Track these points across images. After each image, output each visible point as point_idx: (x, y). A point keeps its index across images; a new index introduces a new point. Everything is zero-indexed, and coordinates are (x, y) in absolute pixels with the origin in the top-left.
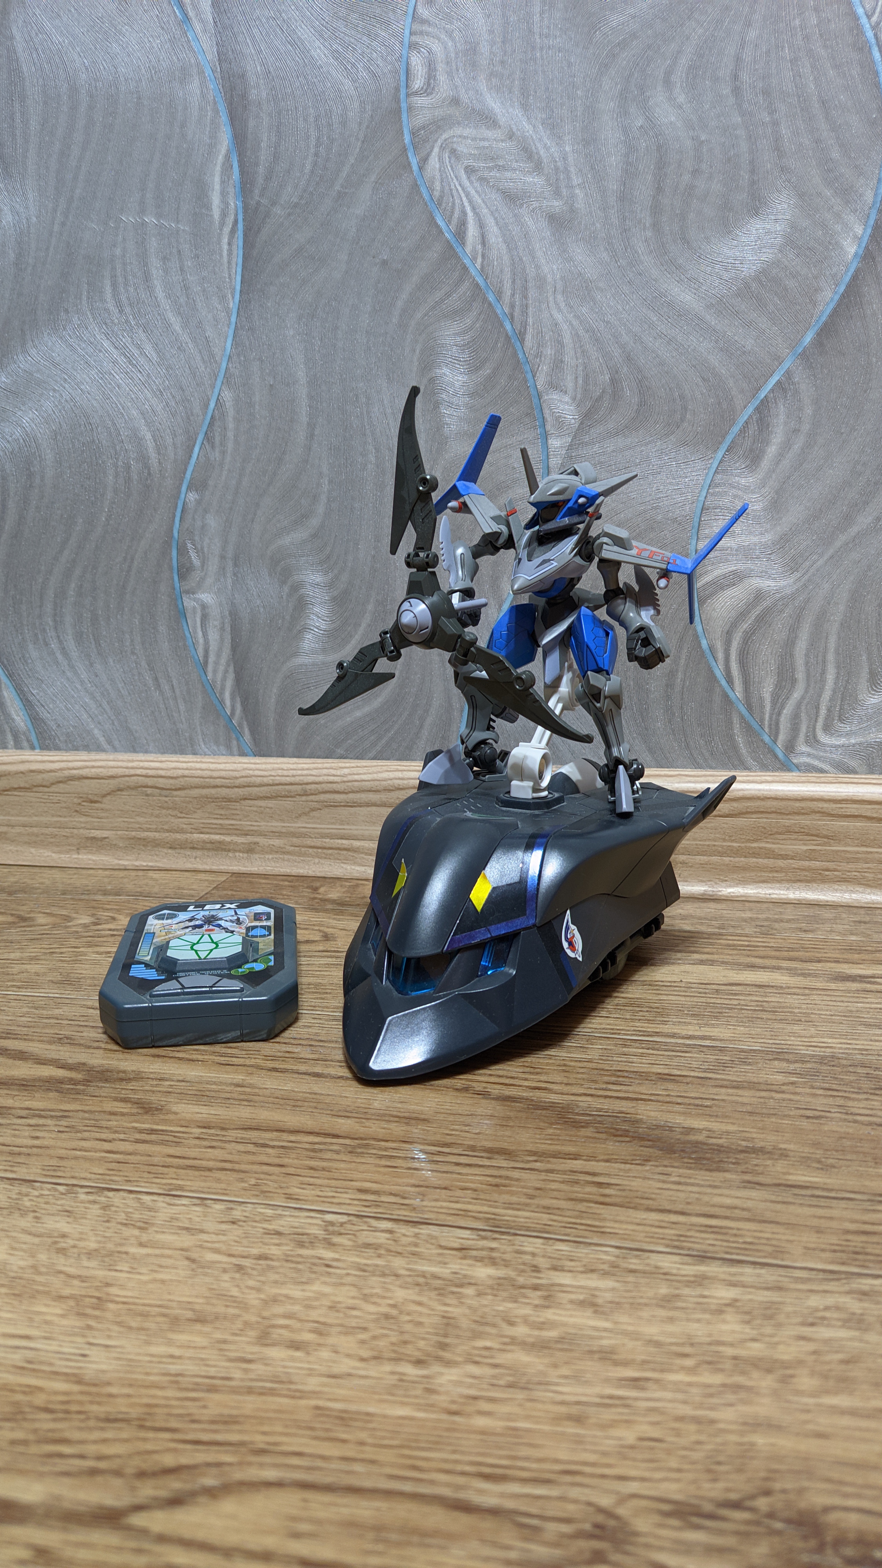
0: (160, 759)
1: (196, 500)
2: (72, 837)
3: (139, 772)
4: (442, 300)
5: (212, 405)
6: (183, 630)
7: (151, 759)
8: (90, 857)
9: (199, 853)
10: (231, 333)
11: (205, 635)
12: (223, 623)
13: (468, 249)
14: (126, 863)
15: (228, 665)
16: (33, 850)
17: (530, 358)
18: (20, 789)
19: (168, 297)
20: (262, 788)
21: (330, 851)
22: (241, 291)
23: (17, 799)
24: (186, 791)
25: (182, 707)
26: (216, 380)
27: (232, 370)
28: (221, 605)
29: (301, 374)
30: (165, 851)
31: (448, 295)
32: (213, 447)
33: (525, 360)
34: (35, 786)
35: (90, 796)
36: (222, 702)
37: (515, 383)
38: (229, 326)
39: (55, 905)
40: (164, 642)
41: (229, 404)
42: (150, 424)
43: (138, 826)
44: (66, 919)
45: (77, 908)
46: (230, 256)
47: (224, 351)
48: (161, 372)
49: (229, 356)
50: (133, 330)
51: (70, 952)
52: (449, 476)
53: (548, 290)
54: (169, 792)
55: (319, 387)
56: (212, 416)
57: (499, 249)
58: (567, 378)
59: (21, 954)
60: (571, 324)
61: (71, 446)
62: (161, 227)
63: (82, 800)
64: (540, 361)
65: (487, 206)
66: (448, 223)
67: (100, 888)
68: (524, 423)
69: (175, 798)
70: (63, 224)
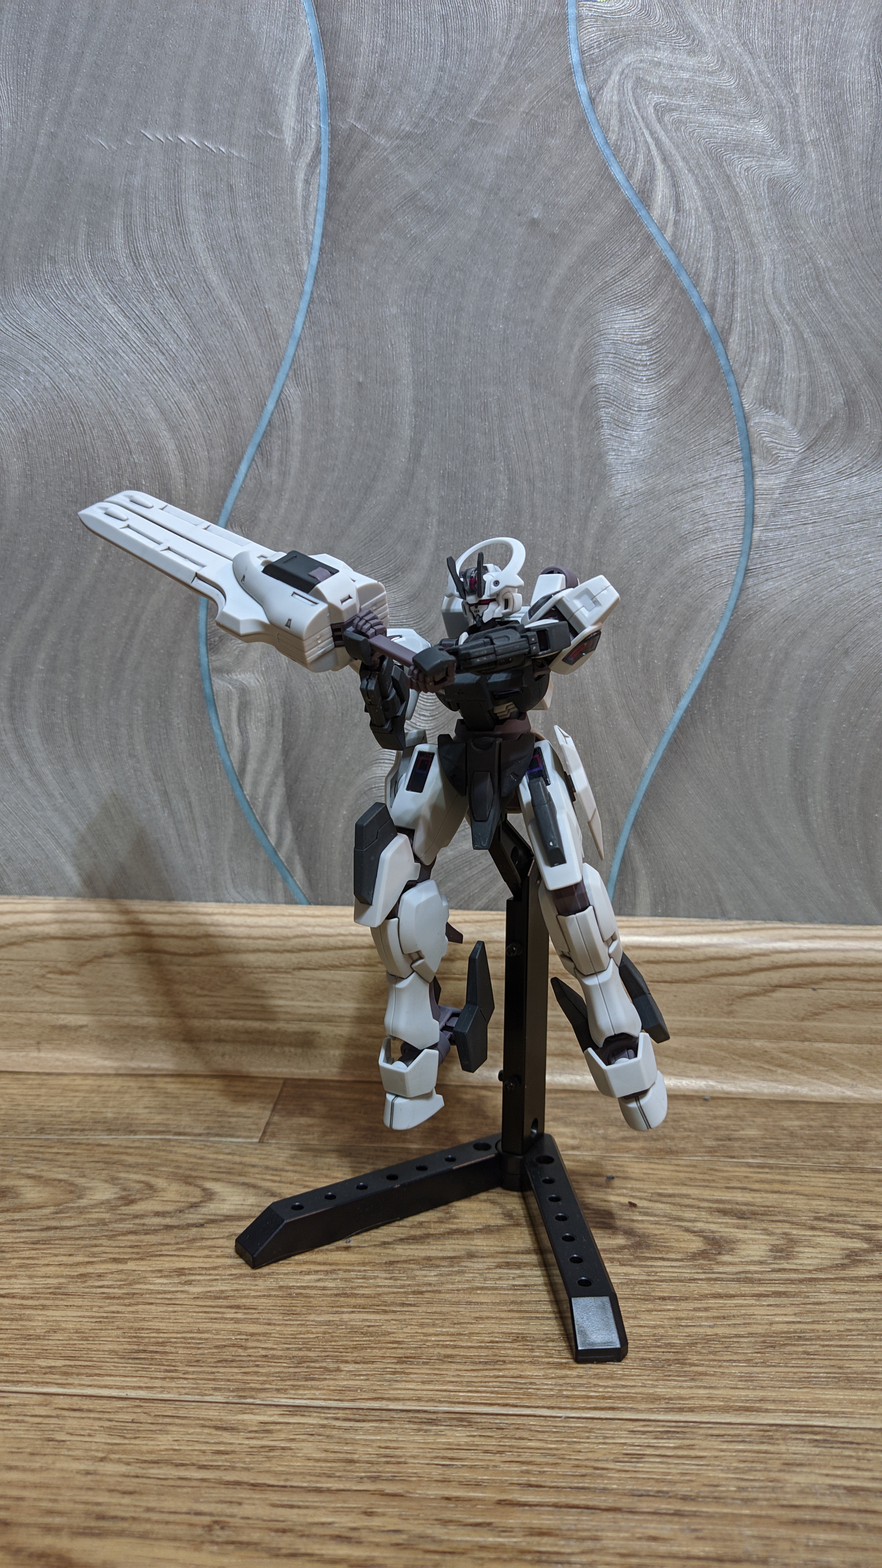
0: (168, 909)
2: (29, 1025)
4: (615, 281)
5: (270, 406)
6: (210, 724)
7: (155, 908)
8: (58, 1055)
9: (228, 1048)
10: (303, 305)
11: (243, 732)
12: (272, 716)
13: (656, 213)
14: (116, 1064)
15: (276, 775)
17: (736, 366)
19: (211, 249)
20: (327, 954)
22: (321, 249)
24: (210, 958)
25: (203, 835)
26: (277, 371)
27: (302, 358)
28: (270, 690)
29: (405, 369)
30: (176, 1044)
31: (624, 273)
32: (268, 465)
33: (728, 368)
35: (60, 965)
36: (264, 828)
37: (713, 399)
38: (301, 294)
39: (37, 1159)
40: (181, 741)
41: (296, 407)
42: (173, 429)
43: (133, 1008)
44: (71, 1192)
45: (79, 1165)
46: (306, 198)
47: (291, 331)
48: (195, 355)
49: (300, 338)
50: (156, 294)
51: (112, 1273)
52: (614, 521)
53: (764, 276)
54: (183, 959)
55: (431, 390)
56: (269, 422)
57: (698, 218)
58: (785, 397)
59: (30, 1281)
60: (795, 324)
61: (49, 454)
62: (204, 150)
63: (47, 970)
64: (749, 371)
65: (684, 158)
66: (628, 177)
67: (94, 1116)
68: (723, 454)
69: (193, 968)
70: (53, 136)
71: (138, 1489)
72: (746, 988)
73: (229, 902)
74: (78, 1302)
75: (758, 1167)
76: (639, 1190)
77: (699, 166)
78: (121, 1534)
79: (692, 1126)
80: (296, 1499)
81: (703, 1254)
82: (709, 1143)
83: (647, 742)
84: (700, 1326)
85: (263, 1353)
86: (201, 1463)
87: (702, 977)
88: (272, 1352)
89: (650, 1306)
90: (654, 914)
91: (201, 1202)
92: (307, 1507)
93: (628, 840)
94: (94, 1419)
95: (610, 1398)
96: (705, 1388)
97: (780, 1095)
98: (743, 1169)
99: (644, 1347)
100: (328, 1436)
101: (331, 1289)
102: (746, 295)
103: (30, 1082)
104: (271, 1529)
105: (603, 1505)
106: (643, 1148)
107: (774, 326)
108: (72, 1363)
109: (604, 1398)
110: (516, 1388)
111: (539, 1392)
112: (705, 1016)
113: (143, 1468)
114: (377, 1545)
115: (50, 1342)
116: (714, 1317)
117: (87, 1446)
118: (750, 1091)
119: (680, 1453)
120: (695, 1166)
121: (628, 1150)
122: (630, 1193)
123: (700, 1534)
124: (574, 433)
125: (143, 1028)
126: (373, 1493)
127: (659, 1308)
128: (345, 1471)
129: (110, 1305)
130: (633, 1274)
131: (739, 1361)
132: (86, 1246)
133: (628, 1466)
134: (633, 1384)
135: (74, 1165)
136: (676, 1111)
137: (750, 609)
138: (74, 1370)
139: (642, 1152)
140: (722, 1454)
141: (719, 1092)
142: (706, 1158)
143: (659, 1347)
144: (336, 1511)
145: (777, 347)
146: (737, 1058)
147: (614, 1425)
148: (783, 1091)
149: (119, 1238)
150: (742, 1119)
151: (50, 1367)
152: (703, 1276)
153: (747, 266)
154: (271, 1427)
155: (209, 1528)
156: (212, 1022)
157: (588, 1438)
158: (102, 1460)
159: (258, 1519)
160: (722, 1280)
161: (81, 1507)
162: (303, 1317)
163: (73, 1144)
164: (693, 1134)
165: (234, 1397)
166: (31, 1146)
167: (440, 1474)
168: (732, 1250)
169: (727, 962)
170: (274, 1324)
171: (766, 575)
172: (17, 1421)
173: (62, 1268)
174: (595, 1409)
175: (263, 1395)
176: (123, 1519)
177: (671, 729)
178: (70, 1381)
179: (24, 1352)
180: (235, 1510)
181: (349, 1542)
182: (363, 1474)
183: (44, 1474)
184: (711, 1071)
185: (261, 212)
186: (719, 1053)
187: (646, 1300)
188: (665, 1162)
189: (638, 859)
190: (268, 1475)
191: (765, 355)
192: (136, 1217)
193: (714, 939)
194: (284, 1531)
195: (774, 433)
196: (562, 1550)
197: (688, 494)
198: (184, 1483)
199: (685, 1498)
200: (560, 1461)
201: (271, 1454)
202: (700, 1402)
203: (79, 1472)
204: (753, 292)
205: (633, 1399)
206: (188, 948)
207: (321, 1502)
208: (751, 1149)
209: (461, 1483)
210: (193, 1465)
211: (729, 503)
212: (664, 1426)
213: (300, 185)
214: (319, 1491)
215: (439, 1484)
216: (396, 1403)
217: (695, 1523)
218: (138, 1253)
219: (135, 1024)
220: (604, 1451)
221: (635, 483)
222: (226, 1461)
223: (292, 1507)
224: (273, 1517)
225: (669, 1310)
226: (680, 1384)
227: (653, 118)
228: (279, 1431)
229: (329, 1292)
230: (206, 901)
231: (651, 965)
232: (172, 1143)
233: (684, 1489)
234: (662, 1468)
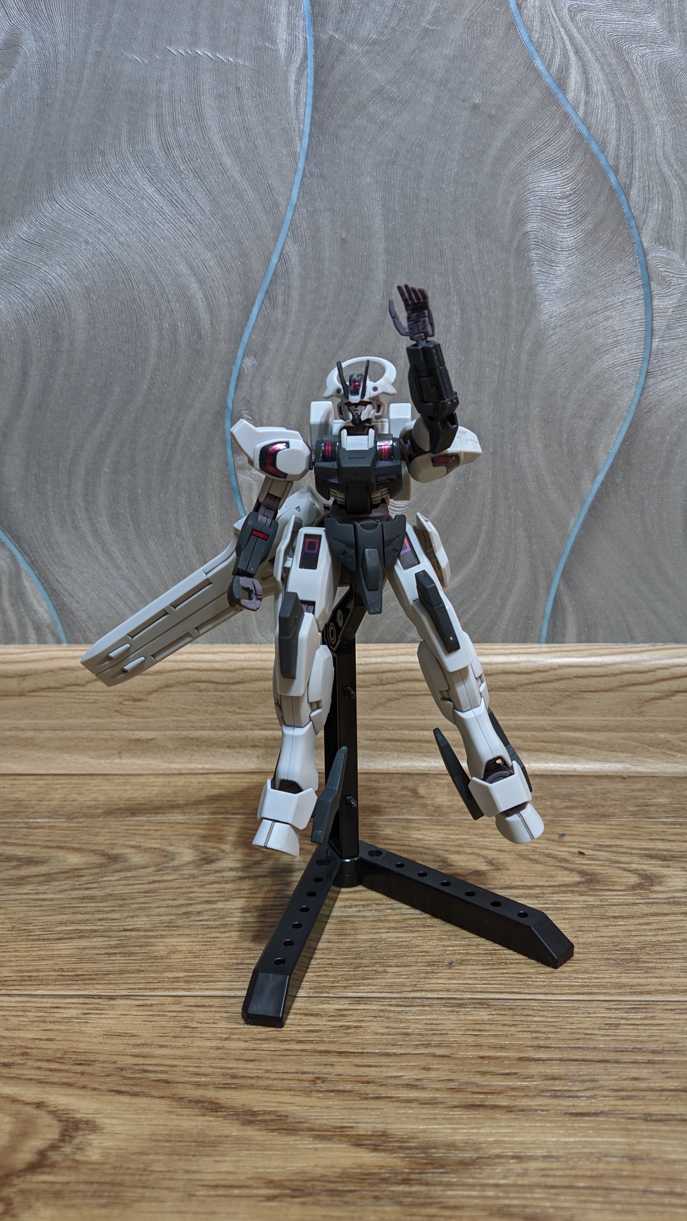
0: (211, 650)
1: (254, 366)
2: (113, 740)
3: (190, 665)
4: (540, 149)
5: (275, 260)
6: (237, 509)
7: (201, 650)
8: (134, 761)
10: (298, 179)
13: (571, 95)
14: (178, 766)
16: (66, 756)
17: (636, 213)
18: (49, 689)
19: (225, 138)
21: (410, 744)
22: (310, 135)
23: (46, 700)
24: (245, 685)
26: (279, 232)
27: (298, 221)
29: (378, 226)
30: (222, 750)
31: (547, 143)
32: (274, 307)
33: (630, 215)
34: (68, 685)
35: (133, 695)
37: (619, 239)
38: (296, 171)
39: (134, 834)
40: (215, 523)
41: (294, 260)
42: (201, 282)
43: (189, 724)
44: (165, 856)
45: (166, 837)
46: (297, 95)
47: (289, 199)
48: (215, 222)
49: (296, 205)
50: (183, 176)
51: (207, 911)
52: (543, 339)
53: (656, 143)
54: (225, 686)
55: (399, 241)
56: (274, 272)
57: (603, 98)
58: (675, 235)
59: (148, 919)
60: (681, 179)
61: (107, 305)
62: (215, 61)
63: (123, 698)
64: (646, 217)
65: (592, 50)
66: (549, 68)
67: (170, 803)
68: (627, 283)
69: (233, 693)
70: (98, 54)
71: (256, 1058)
72: (652, 694)
73: (256, 643)
74: (187, 931)
75: (671, 824)
76: (585, 843)
77: (604, 56)
78: (251, 1087)
79: (617, 797)
80: (372, 1061)
81: (639, 886)
82: (632, 809)
83: (572, 510)
84: (646, 935)
85: (329, 961)
86: (298, 1039)
87: (619, 687)
88: (334, 961)
89: (607, 923)
90: (579, 641)
91: (261, 860)
92: (381, 1066)
93: (558, 586)
94: (215, 1012)
95: (588, 986)
96: (657, 977)
97: (680, 773)
98: (660, 826)
99: (606, 951)
100: (387, 1018)
101: (369, 917)
102: (642, 157)
103: (117, 781)
104: (358, 1082)
105: (596, 1058)
106: (582, 814)
107: (665, 182)
108: (191, 974)
109: (583, 986)
110: (517, 981)
111: (535, 983)
112: (621, 716)
113: (258, 1044)
114: (437, 1089)
115: (172, 960)
116: (655, 929)
117: (214, 1030)
118: (657, 771)
119: (646, 1022)
120: (623, 825)
121: (572, 815)
122: (578, 845)
123: (669, 1075)
124: (511, 271)
125: (197, 739)
126: (428, 1055)
127: (613, 924)
128: (404, 1041)
129: (210, 933)
130: (590, 901)
131: (678, 959)
132: (184, 893)
133: (609, 1032)
134: (603, 976)
135: (163, 837)
136: (603, 787)
137: (650, 403)
138: (193, 979)
139: (582, 816)
140: (676, 1022)
141: (634, 772)
142: (631, 819)
143: (617, 950)
144: (402, 1068)
145: (668, 197)
146: (646, 747)
147: (594, 1004)
148: (682, 770)
149: (208, 886)
150: (653, 790)
151: (176, 978)
152: (642, 901)
153: (642, 135)
154: (345, 1013)
155: (314, 1081)
156: (248, 733)
157: (577, 1014)
158: (226, 1039)
159: (347, 1075)
160: (657, 903)
161: (219, 1070)
162: (352, 937)
163: (159, 823)
164: (618, 803)
165: (313, 993)
166: (128, 825)
167: (473, 1041)
168: (661, 882)
169: (637, 675)
170: (333, 942)
171: (663, 376)
172: (159, 1015)
173: (170, 909)
174: (578, 994)
175: (334, 991)
176: (250, 1078)
177: (590, 499)
178: (192, 986)
179: (154, 968)
180: (329, 1069)
181: (417, 1088)
182: (418, 1043)
183: (187, 1050)
184: (626, 757)
185: (262, 108)
186: (632, 743)
187: (603, 919)
188: (601, 823)
189: (566, 600)
190: (349, 1045)
191: (658, 204)
192: (216, 872)
193: (627, 658)
194: (368, 1083)
195: (667, 264)
196: (571, 1089)
197: (601, 315)
198: (289, 1053)
199: (654, 1052)
200: (558, 1030)
201: (348, 1031)
202: (655, 987)
203: (211, 1048)
204: (648, 155)
205: (605, 987)
206: (228, 678)
207: (392, 1062)
208: (664, 811)
209: (490, 1047)
210: (293, 1040)
211: (633, 321)
212: (630, 1004)
213: (292, 85)
214: (388, 1055)
215: (475, 1048)
216: (432, 993)
217: (664, 1067)
218: (223, 897)
219: (192, 736)
220: (590, 1023)
221: (559, 308)
222: (316, 1037)
223: (370, 1066)
224: (358, 1073)
225: (621, 925)
226: (637, 975)
227: (567, 18)
228: (351, 1015)
229: (368, 919)
230: (239, 643)
231: (579, 680)
232: (232, 820)
233: (652, 1046)
234: (635, 1033)
